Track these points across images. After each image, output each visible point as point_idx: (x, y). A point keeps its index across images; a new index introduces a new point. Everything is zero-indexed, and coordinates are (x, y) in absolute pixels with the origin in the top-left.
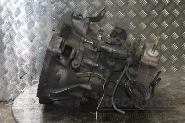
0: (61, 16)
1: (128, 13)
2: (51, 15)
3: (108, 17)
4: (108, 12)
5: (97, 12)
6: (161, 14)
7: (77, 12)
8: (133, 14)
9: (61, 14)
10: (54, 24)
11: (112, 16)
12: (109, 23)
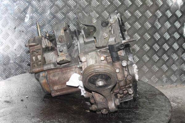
0: (23, 15)
1: (91, 14)
2: (13, 14)
3: (72, 17)
4: (71, 12)
5: (60, 12)
6: (123, 15)
7: (40, 11)
8: (96, 15)
9: (23, 13)
10: (16, 23)
11: (75, 16)
12: (72, 23)
